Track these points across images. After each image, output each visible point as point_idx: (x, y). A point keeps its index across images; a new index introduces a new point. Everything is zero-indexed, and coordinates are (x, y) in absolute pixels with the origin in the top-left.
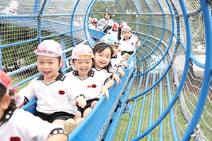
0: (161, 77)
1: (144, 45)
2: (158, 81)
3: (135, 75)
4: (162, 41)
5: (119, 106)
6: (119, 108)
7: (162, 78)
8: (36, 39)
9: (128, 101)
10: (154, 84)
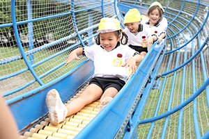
0: (193, 55)
1: (174, 21)
2: (190, 59)
3: (164, 53)
4: (196, 18)
5: (149, 82)
6: (148, 84)
7: (195, 56)
8: (69, 12)
9: (157, 78)
10: (185, 62)
